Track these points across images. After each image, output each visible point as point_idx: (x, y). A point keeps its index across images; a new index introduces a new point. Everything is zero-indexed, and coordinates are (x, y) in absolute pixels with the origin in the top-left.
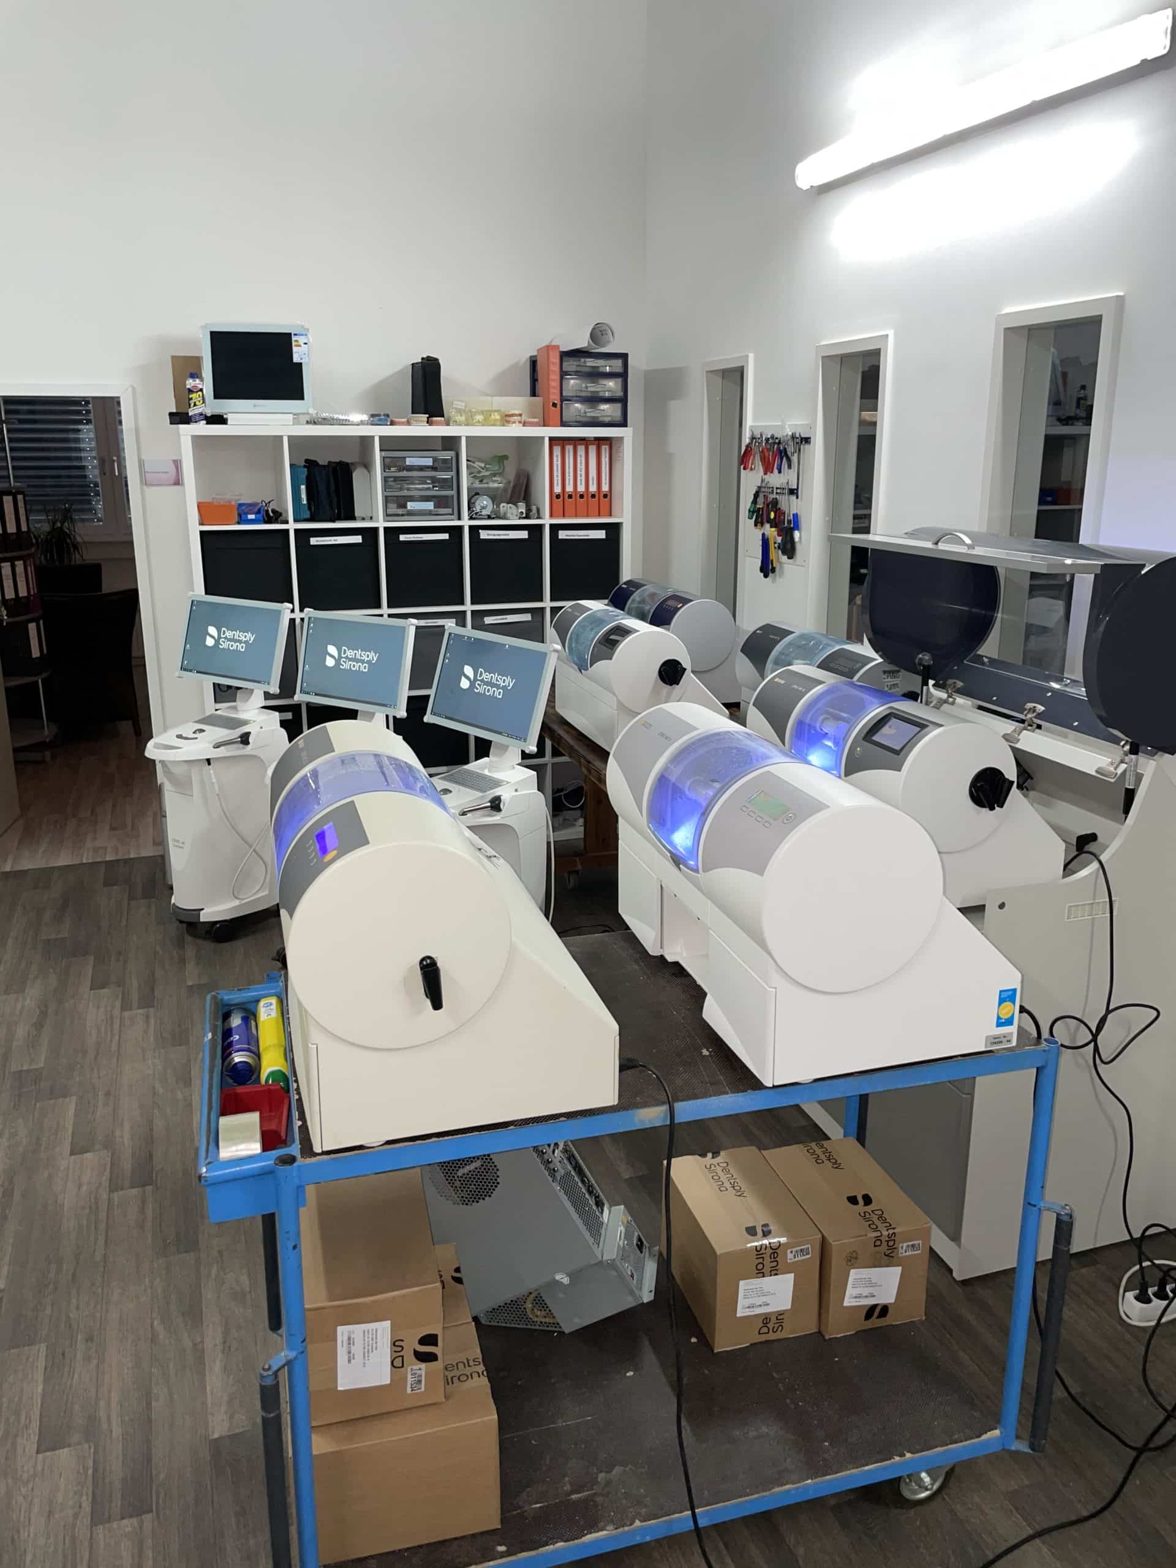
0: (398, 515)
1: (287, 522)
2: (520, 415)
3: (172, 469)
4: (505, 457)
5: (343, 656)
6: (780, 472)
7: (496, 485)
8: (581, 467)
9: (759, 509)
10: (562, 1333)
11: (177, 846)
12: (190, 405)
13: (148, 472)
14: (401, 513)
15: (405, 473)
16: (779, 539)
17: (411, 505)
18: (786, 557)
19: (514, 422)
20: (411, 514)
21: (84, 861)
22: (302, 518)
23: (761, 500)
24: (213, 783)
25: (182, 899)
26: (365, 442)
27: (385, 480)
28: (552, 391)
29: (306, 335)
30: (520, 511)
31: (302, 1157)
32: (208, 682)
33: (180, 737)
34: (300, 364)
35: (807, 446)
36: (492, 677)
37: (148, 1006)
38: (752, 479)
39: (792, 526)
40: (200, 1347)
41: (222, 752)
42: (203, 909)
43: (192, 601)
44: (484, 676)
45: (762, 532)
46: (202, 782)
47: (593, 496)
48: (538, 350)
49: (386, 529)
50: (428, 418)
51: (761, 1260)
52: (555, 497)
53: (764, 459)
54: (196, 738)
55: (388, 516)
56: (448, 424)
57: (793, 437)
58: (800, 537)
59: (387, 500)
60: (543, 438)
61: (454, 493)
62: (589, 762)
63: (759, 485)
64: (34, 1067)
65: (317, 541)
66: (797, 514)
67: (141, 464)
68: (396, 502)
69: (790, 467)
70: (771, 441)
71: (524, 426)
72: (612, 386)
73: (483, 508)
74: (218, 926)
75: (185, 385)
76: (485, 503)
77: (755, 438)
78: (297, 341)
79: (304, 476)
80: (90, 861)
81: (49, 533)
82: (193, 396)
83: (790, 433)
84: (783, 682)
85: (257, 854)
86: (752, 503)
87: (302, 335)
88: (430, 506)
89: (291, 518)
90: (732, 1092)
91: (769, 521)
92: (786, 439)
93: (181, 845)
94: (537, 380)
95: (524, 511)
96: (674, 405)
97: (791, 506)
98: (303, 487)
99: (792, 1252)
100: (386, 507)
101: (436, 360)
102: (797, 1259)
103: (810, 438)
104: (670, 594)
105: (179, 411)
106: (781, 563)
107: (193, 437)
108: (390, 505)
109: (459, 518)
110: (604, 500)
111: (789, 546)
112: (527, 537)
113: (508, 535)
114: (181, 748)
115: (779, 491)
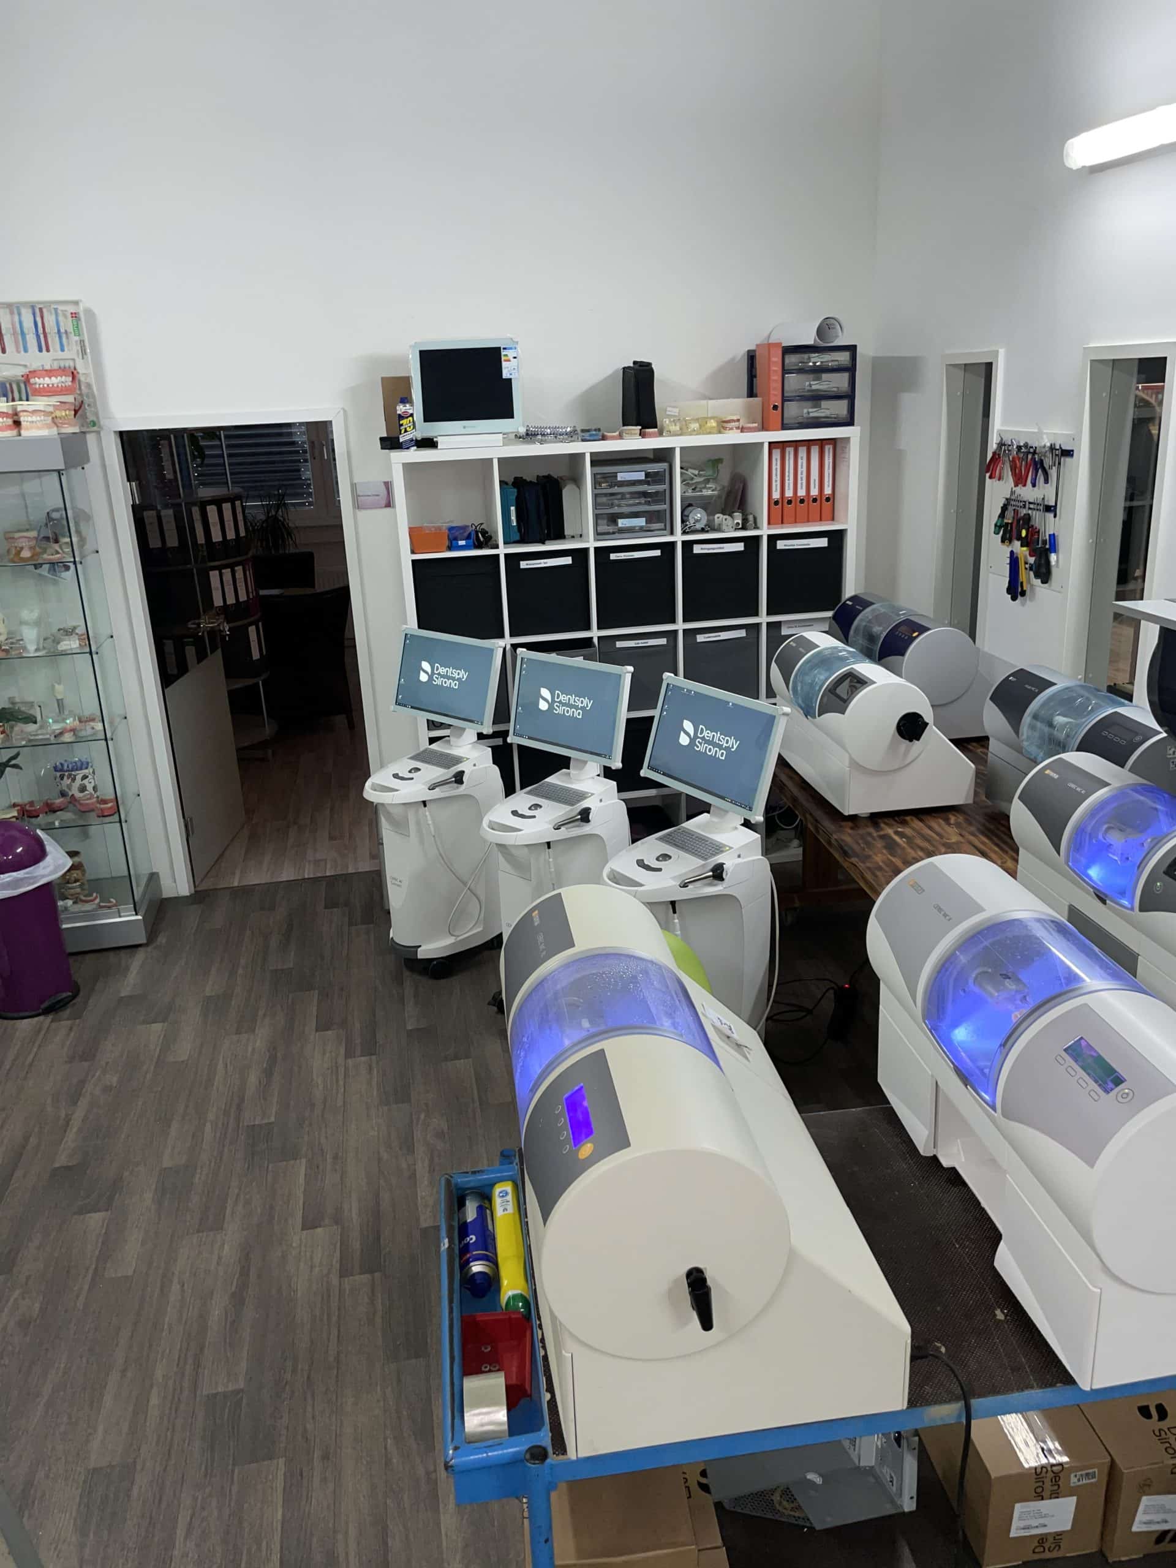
0: (608, 533)
1: (497, 547)
2: (738, 420)
3: (383, 490)
4: (719, 461)
5: (556, 700)
6: (1034, 485)
7: (710, 492)
8: (801, 470)
9: (1007, 524)
10: (812, 1529)
11: (394, 884)
12: (401, 430)
13: (359, 496)
14: (611, 531)
15: (616, 490)
16: (1032, 560)
17: (622, 523)
18: (1039, 581)
19: (731, 429)
20: (622, 531)
21: (306, 877)
22: (512, 540)
23: (1009, 514)
24: (429, 825)
25: (401, 933)
26: (576, 459)
27: (596, 496)
28: (772, 392)
29: (515, 348)
30: (736, 522)
31: (554, 1453)
32: (423, 717)
33: (396, 776)
34: (510, 380)
35: (1068, 460)
36: (714, 735)
37: (372, 1054)
38: (998, 491)
39: (1047, 546)
40: (433, 1476)
41: (437, 793)
42: (420, 946)
43: (406, 635)
44: (705, 734)
45: (1010, 549)
46: (418, 823)
47: (815, 500)
48: (757, 345)
49: (596, 549)
50: (641, 430)
51: (1041, 1484)
52: (773, 503)
53: (1013, 468)
54: (412, 779)
55: (599, 535)
56: (661, 434)
57: (1052, 448)
58: (1057, 561)
59: (597, 517)
60: (762, 444)
61: (666, 507)
62: (816, 820)
63: (1008, 496)
64: (266, 1121)
65: (527, 564)
66: (1054, 534)
67: (354, 486)
68: (608, 519)
69: (1046, 481)
70: (1023, 450)
71: (742, 432)
72: (839, 381)
73: (697, 521)
74: (435, 962)
75: (396, 411)
76: (699, 515)
77: (1005, 445)
78: (506, 355)
79: (514, 497)
80: (312, 876)
81: (263, 522)
82: (404, 422)
83: (1048, 444)
84: (1056, 776)
85: (471, 891)
86: (999, 517)
87: (511, 349)
88: (641, 522)
89: (501, 541)
90: (1041, 1387)
91: (1019, 538)
92: (1044, 450)
93: (399, 883)
94: (755, 377)
95: (740, 522)
96: (907, 399)
97: (1049, 525)
98: (513, 508)
99: (1076, 1476)
100: (596, 525)
101: (649, 364)
102: (1081, 1483)
103: (1073, 451)
104: (903, 618)
105: (390, 436)
106: (1032, 586)
107: (403, 464)
108: (599, 521)
109: (672, 533)
110: (826, 504)
111: (1043, 570)
112: (742, 549)
113: (723, 548)
114: (397, 790)
115: (1032, 506)
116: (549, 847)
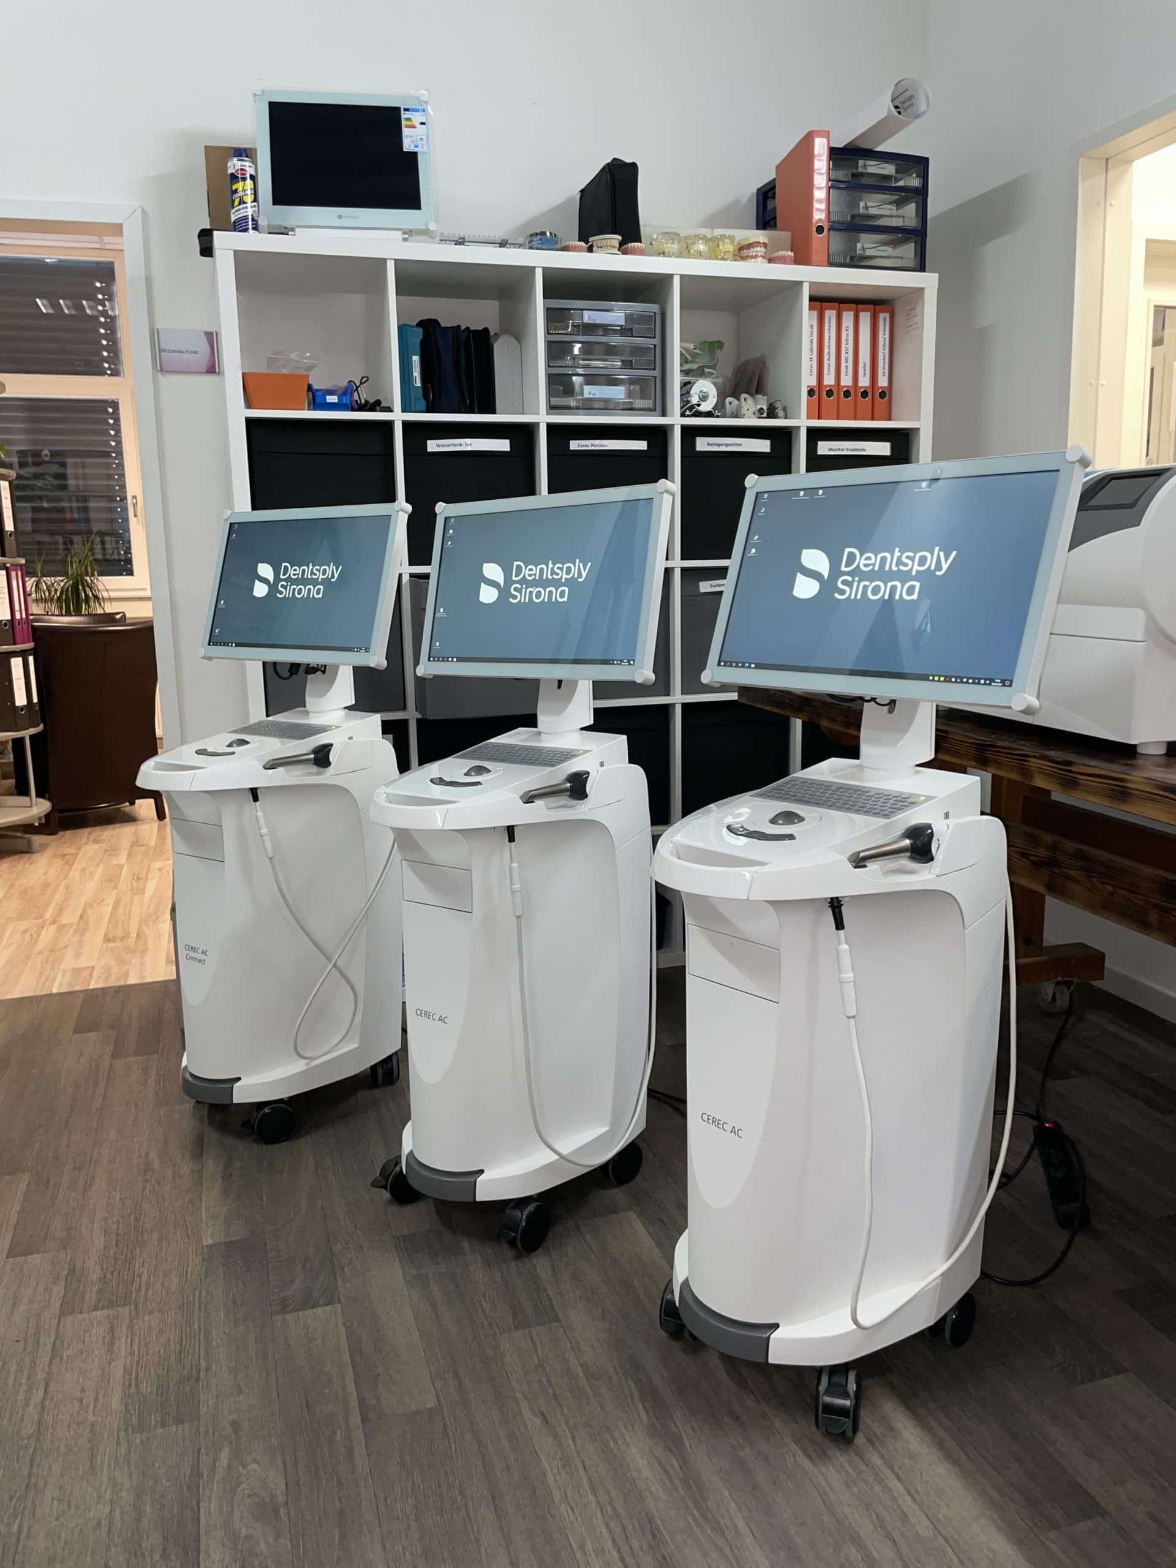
0: (567, 404)
1: (389, 409)
2: (765, 245)
3: (203, 347)
4: (720, 345)
8: (847, 346)
12: (233, 201)
13: (165, 352)
14: (573, 403)
15: (581, 337)
17: (590, 391)
19: (756, 257)
20: (590, 405)
21: (55, 991)
22: (415, 406)
24: (262, 837)
26: (519, 280)
27: (551, 347)
28: (816, 205)
29: (424, 111)
30: (758, 407)
32: (256, 664)
34: (415, 154)
36: (884, 559)
37: (120, 1304)
41: (281, 777)
42: (239, 1079)
43: (231, 525)
44: (860, 561)
46: (241, 834)
47: (865, 393)
49: (548, 426)
50: (617, 242)
52: (807, 391)
54: (233, 753)
55: (552, 408)
56: (650, 254)
60: (804, 284)
61: (657, 372)
67: (154, 335)
68: (566, 386)
71: (770, 265)
73: (703, 401)
74: (268, 1110)
75: (226, 168)
76: (706, 392)
78: (409, 119)
79: (418, 340)
80: (64, 990)
82: (239, 186)
85: (341, 971)
87: (417, 110)
88: (620, 392)
89: (397, 404)
93: (203, 957)
95: (765, 408)
98: (416, 359)
100: (550, 393)
101: (630, 162)
107: (237, 254)
108: (556, 394)
109: (665, 414)
110: (880, 399)
112: (768, 447)
113: (740, 445)
114: (201, 768)
116: (512, 839)
